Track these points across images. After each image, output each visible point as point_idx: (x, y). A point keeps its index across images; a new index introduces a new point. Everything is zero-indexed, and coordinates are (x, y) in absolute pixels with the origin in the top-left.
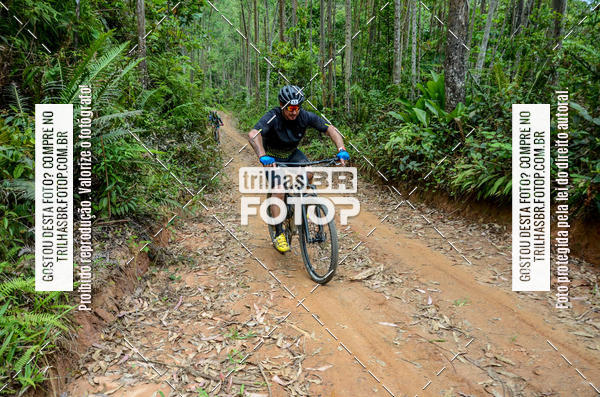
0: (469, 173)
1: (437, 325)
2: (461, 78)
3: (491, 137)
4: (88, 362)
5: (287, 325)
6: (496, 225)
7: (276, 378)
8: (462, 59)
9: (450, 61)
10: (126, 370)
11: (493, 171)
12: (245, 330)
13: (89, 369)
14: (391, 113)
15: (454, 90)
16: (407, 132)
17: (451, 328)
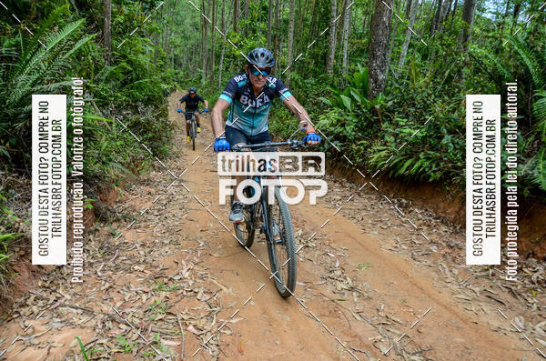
0: (383, 153)
1: (340, 286)
2: (382, 71)
3: (404, 124)
4: (22, 306)
5: (209, 279)
6: (403, 200)
7: (191, 328)
8: (384, 55)
9: (374, 57)
10: (55, 315)
11: (403, 153)
12: (170, 283)
13: (22, 313)
14: (321, 98)
15: (376, 82)
16: (334, 115)
17: (352, 289)
